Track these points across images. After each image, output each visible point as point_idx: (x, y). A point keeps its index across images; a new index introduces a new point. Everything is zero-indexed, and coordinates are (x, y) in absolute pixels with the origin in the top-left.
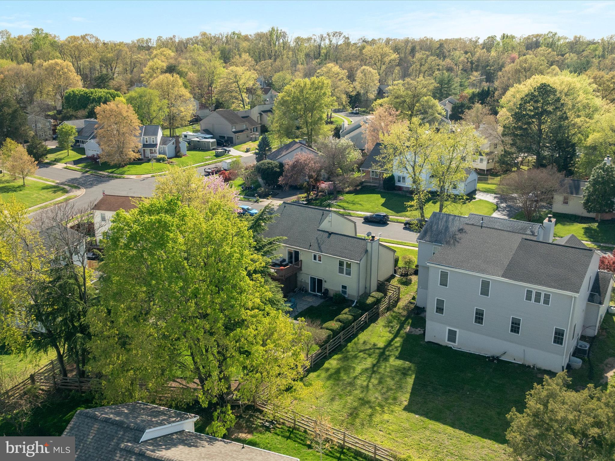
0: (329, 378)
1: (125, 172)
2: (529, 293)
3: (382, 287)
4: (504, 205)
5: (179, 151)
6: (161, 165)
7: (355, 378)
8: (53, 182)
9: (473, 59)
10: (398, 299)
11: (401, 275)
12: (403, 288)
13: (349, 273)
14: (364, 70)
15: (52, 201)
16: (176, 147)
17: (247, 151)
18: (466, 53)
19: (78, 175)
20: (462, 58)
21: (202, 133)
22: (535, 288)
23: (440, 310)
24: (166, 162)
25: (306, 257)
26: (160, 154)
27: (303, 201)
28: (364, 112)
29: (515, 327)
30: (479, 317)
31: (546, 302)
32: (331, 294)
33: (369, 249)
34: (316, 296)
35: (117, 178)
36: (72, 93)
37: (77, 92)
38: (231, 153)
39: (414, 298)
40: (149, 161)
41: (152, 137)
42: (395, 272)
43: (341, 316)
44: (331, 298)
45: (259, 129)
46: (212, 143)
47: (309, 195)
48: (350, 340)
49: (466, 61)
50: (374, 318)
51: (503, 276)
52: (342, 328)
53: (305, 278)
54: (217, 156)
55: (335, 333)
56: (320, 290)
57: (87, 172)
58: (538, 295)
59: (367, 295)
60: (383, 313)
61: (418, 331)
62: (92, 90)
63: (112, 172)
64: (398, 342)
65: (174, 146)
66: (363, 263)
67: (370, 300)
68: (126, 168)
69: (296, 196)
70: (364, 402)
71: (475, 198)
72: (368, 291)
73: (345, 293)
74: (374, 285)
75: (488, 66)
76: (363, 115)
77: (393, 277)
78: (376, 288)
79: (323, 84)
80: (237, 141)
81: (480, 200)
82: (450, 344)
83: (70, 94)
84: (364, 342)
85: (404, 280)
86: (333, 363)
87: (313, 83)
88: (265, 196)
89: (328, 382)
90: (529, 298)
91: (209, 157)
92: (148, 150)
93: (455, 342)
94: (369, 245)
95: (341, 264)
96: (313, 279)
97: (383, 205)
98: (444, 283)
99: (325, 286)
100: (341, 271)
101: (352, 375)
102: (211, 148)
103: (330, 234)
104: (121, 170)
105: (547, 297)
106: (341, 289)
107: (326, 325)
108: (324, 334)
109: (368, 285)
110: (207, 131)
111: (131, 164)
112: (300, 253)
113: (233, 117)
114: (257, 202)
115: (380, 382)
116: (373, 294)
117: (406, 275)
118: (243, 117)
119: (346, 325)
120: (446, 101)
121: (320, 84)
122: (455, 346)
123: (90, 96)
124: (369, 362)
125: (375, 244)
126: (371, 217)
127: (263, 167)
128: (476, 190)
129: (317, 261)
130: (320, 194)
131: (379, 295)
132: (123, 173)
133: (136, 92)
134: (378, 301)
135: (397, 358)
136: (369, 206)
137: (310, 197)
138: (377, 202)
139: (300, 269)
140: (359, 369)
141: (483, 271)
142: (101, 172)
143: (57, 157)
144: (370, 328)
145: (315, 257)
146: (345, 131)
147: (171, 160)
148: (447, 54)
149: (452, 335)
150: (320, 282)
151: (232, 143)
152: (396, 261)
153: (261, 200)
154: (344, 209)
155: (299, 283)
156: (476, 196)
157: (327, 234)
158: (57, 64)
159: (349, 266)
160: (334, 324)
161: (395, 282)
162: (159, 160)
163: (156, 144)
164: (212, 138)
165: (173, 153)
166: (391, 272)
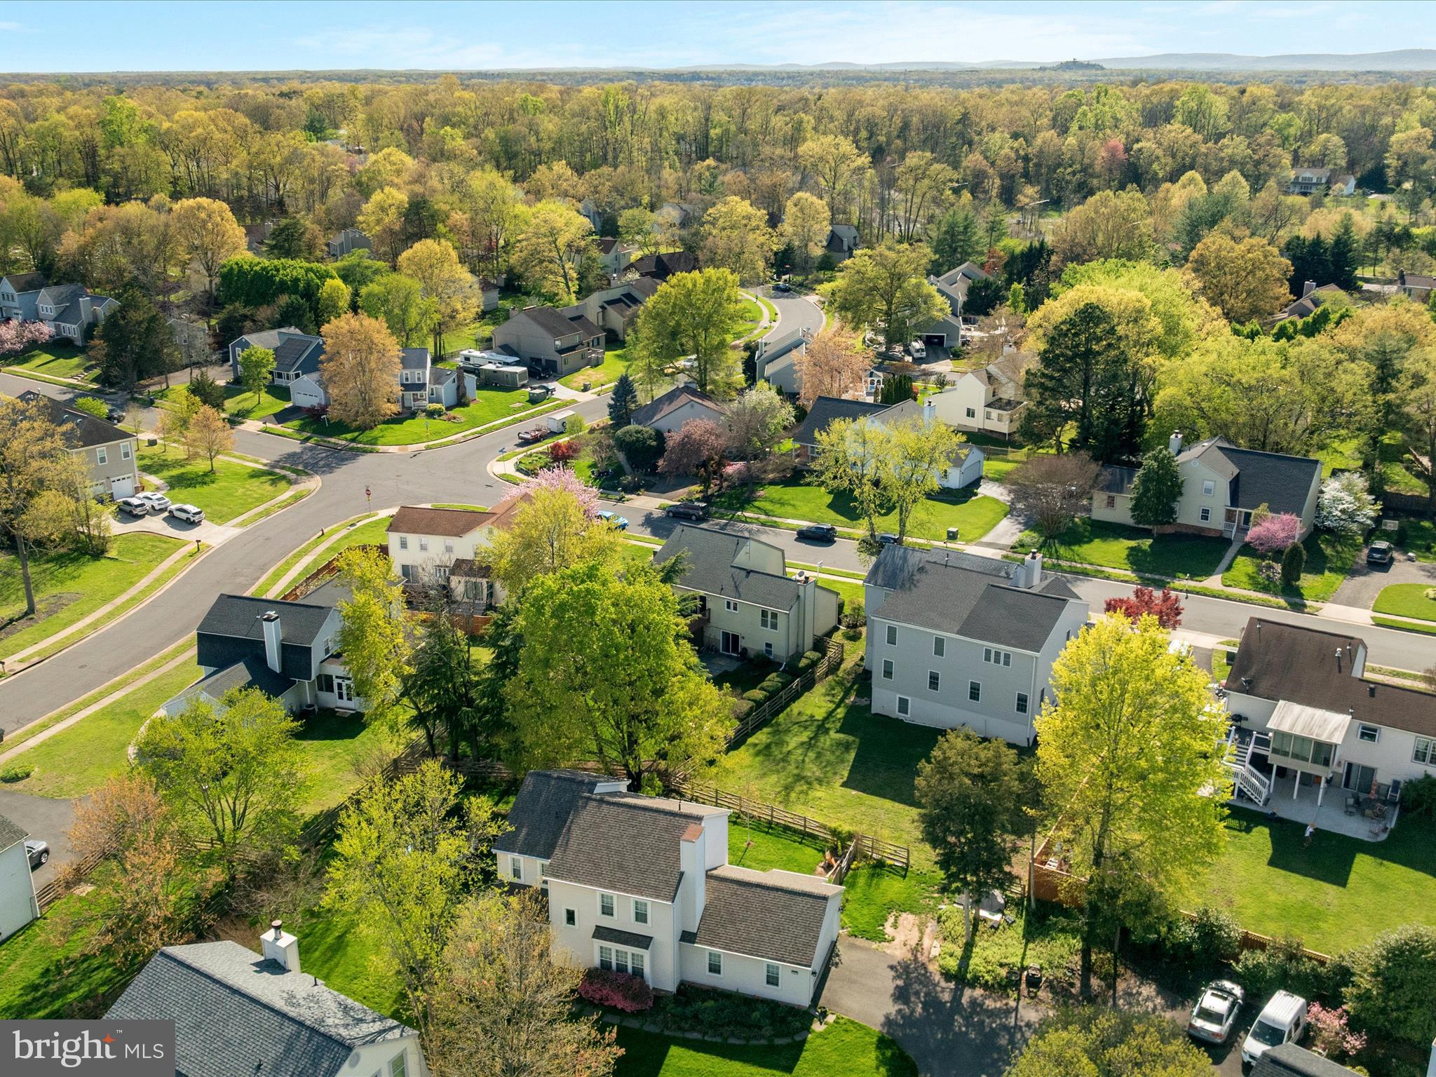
0: (758, 754)
1: (376, 439)
2: (988, 652)
3: (820, 645)
4: (1020, 506)
5: (464, 395)
6: (437, 424)
7: (789, 752)
8: (256, 462)
9: (1030, 150)
10: (842, 660)
11: (848, 627)
12: (848, 645)
13: (774, 626)
14: (799, 200)
15: (273, 502)
16: (458, 388)
17: (586, 389)
18: (1015, 136)
19: (294, 446)
20: (1006, 151)
21: (498, 353)
22: (995, 646)
23: (888, 674)
24: (444, 417)
25: (717, 604)
26: (431, 401)
27: (698, 500)
28: (801, 285)
29: (975, 693)
30: (934, 681)
31: (1007, 663)
32: (751, 654)
33: (801, 594)
34: (730, 657)
35: (365, 452)
36: (235, 267)
37: (246, 267)
38: (556, 395)
39: (862, 659)
40: (413, 415)
41: (417, 371)
42: (840, 622)
43: (765, 684)
44: (751, 660)
45: (603, 341)
46: (521, 374)
47: (708, 487)
48: (777, 713)
49: (1013, 155)
50: (808, 686)
51: (958, 633)
52: (767, 699)
53: (715, 633)
54: (534, 401)
55: (758, 704)
56: (735, 649)
57: (307, 439)
58: (997, 654)
59: (799, 655)
60: (821, 679)
61: (864, 702)
62: (276, 262)
63: (353, 440)
64: (841, 712)
65: (455, 385)
66: (793, 613)
67: (803, 663)
68: (376, 432)
69: (686, 490)
70: (799, 778)
71: (976, 494)
72: (800, 650)
73: (769, 652)
74: (809, 642)
75: (1059, 165)
76: (800, 293)
77: (836, 629)
78: (811, 646)
79: (726, 282)
80: (565, 368)
81: (985, 497)
82: (902, 716)
83: (232, 269)
84: (799, 713)
85: (851, 633)
86: (761, 737)
87: (708, 281)
88: (634, 489)
89: (758, 759)
90: (988, 659)
91: (518, 405)
92: (409, 395)
93: (906, 713)
94: (801, 589)
95: (764, 613)
96: (726, 635)
97: (830, 506)
98: (892, 640)
99: (742, 643)
100: (764, 624)
101: (785, 750)
102: (519, 384)
103: (749, 572)
104: (370, 434)
105: (1007, 656)
106: (764, 648)
107: (746, 695)
108: (745, 706)
109: (800, 642)
110: (507, 349)
111: (385, 422)
112: (708, 599)
113: (553, 320)
114: (621, 500)
115: (817, 758)
116: (808, 654)
117: (855, 626)
118: (572, 319)
119: (772, 695)
120: (957, 273)
121: (721, 282)
122: (907, 718)
123: (273, 276)
124: (805, 736)
125: (810, 588)
126: (809, 530)
127: (628, 439)
128: (981, 478)
129: (732, 610)
130: (725, 484)
131: (814, 655)
132: (374, 442)
133: (379, 284)
134: (814, 664)
135: (837, 732)
136: (805, 509)
137: (710, 492)
138: (818, 501)
139: (708, 620)
140: (792, 745)
141: (937, 627)
142: (333, 440)
143: (240, 407)
144: (803, 698)
145: (729, 604)
146: (765, 355)
147: (451, 413)
148: (976, 138)
149: (903, 705)
150: (736, 638)
151: (555, 370)
152: (841, 607)
153: (627, 496)
154: (767, 514)
155: (706, 640)
156: (979, 491)
157: (744, 573)
158: (200, 207)
159: (774, 615)
160: (757, 694)
161: (838, 637)
162: (431, 414)
163: (424, 384)
164: (517, 364)
165: (452, 399)
166: (834, 622)
